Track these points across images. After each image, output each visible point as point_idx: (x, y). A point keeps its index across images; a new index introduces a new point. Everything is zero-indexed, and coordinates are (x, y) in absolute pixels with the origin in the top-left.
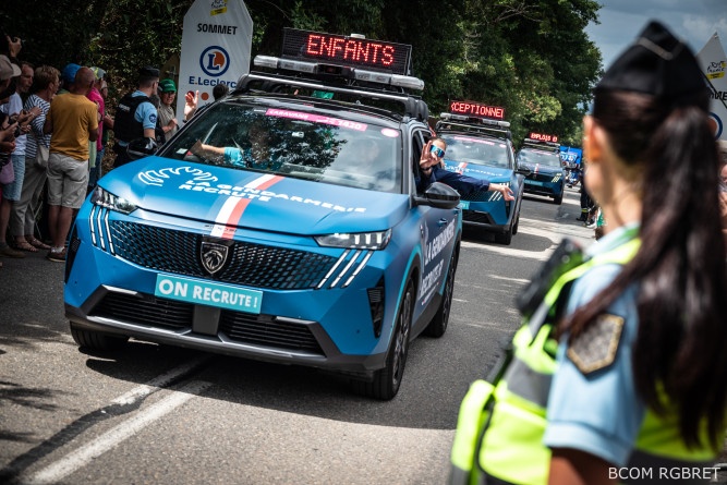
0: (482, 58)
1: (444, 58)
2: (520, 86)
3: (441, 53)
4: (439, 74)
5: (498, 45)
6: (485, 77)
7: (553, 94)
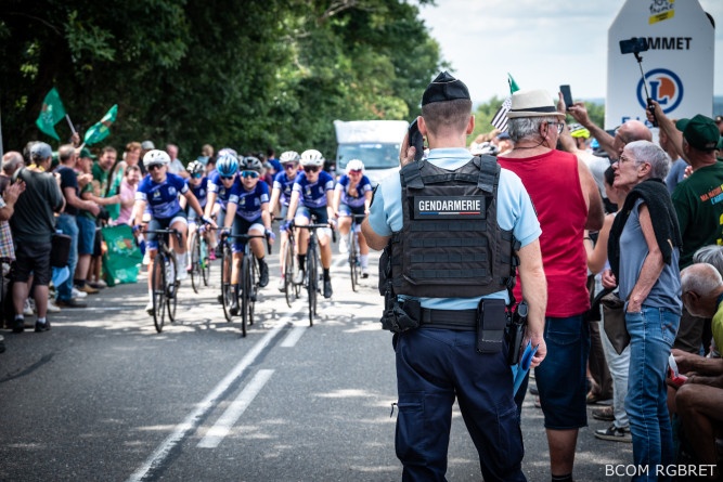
0: (316, 60)
1: (270, 65)
2: (360, 90)
3: (266, 60)
4: (267, 85)
5: (331, 44)
6: (322, 82)
7: (396, 94)
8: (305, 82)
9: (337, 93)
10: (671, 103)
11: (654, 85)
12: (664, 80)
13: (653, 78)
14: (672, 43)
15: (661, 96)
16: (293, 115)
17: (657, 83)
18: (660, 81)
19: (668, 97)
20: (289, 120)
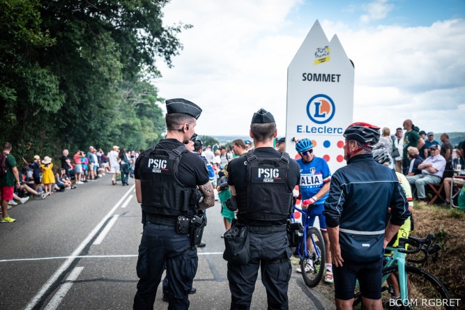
8: (123, 125)
9: (134, 129)
10: (327, 116)
11: (317, 104)
12: (323, 101)
13: (317, 100)
14: (329, 78)
15: (321, 112)
16: (119, 136)
17: (319, 104)
18: (321, 102)
19: (326, 113)
20: (118, 137)
